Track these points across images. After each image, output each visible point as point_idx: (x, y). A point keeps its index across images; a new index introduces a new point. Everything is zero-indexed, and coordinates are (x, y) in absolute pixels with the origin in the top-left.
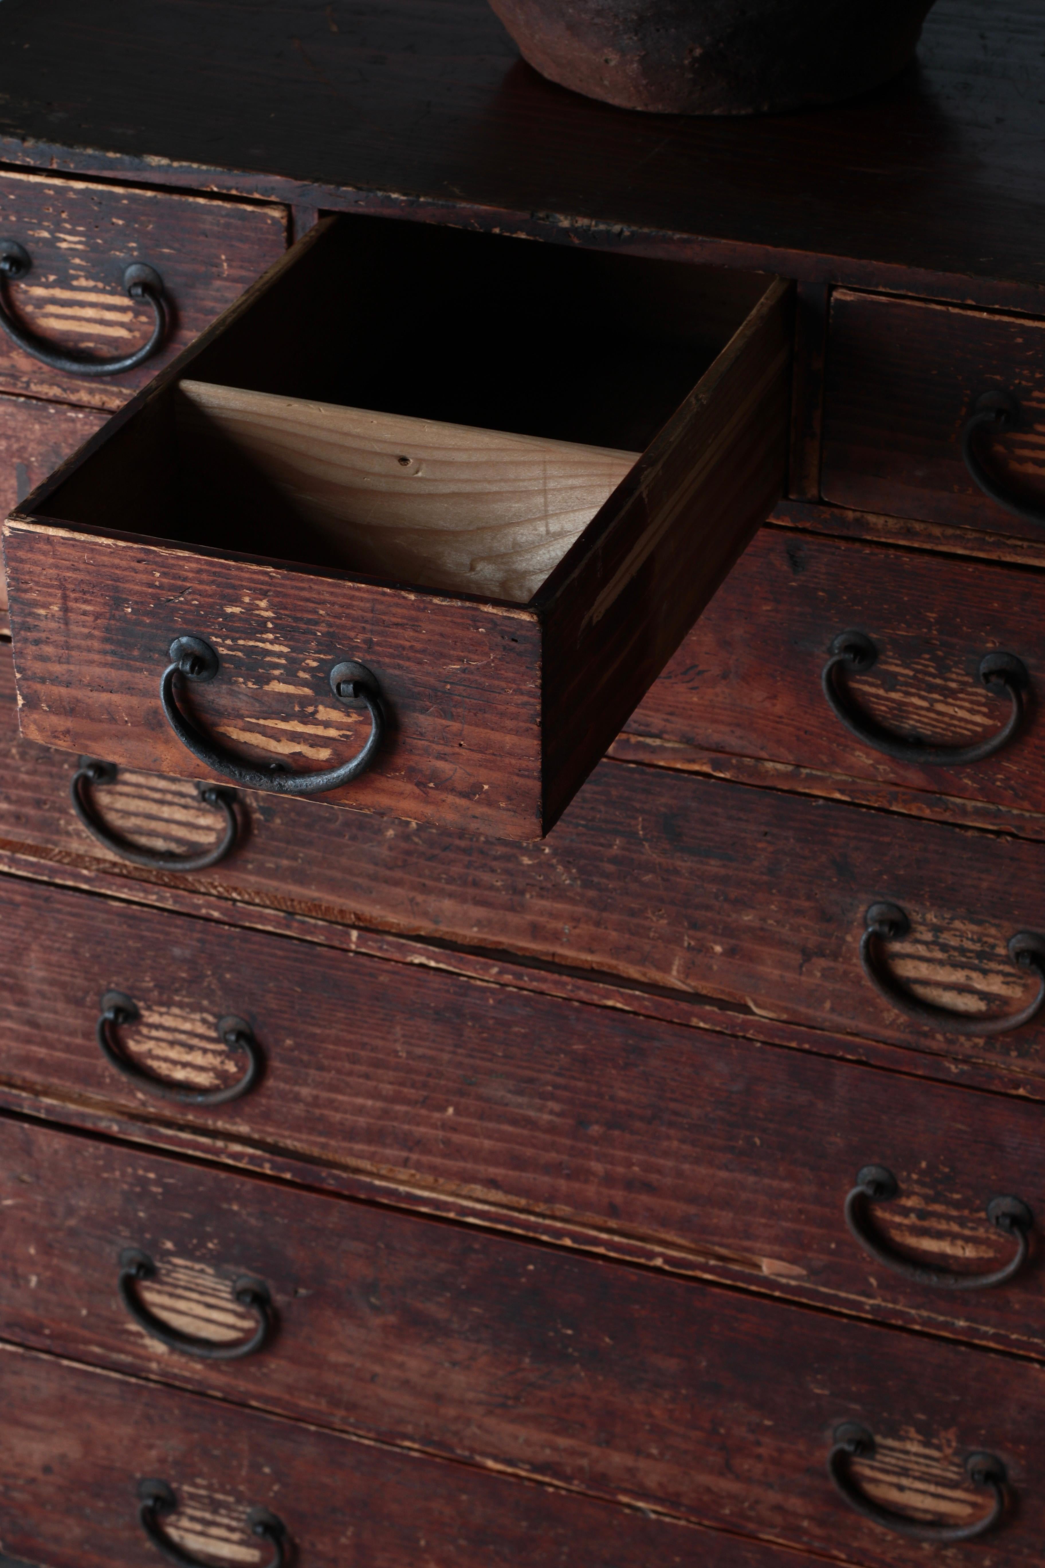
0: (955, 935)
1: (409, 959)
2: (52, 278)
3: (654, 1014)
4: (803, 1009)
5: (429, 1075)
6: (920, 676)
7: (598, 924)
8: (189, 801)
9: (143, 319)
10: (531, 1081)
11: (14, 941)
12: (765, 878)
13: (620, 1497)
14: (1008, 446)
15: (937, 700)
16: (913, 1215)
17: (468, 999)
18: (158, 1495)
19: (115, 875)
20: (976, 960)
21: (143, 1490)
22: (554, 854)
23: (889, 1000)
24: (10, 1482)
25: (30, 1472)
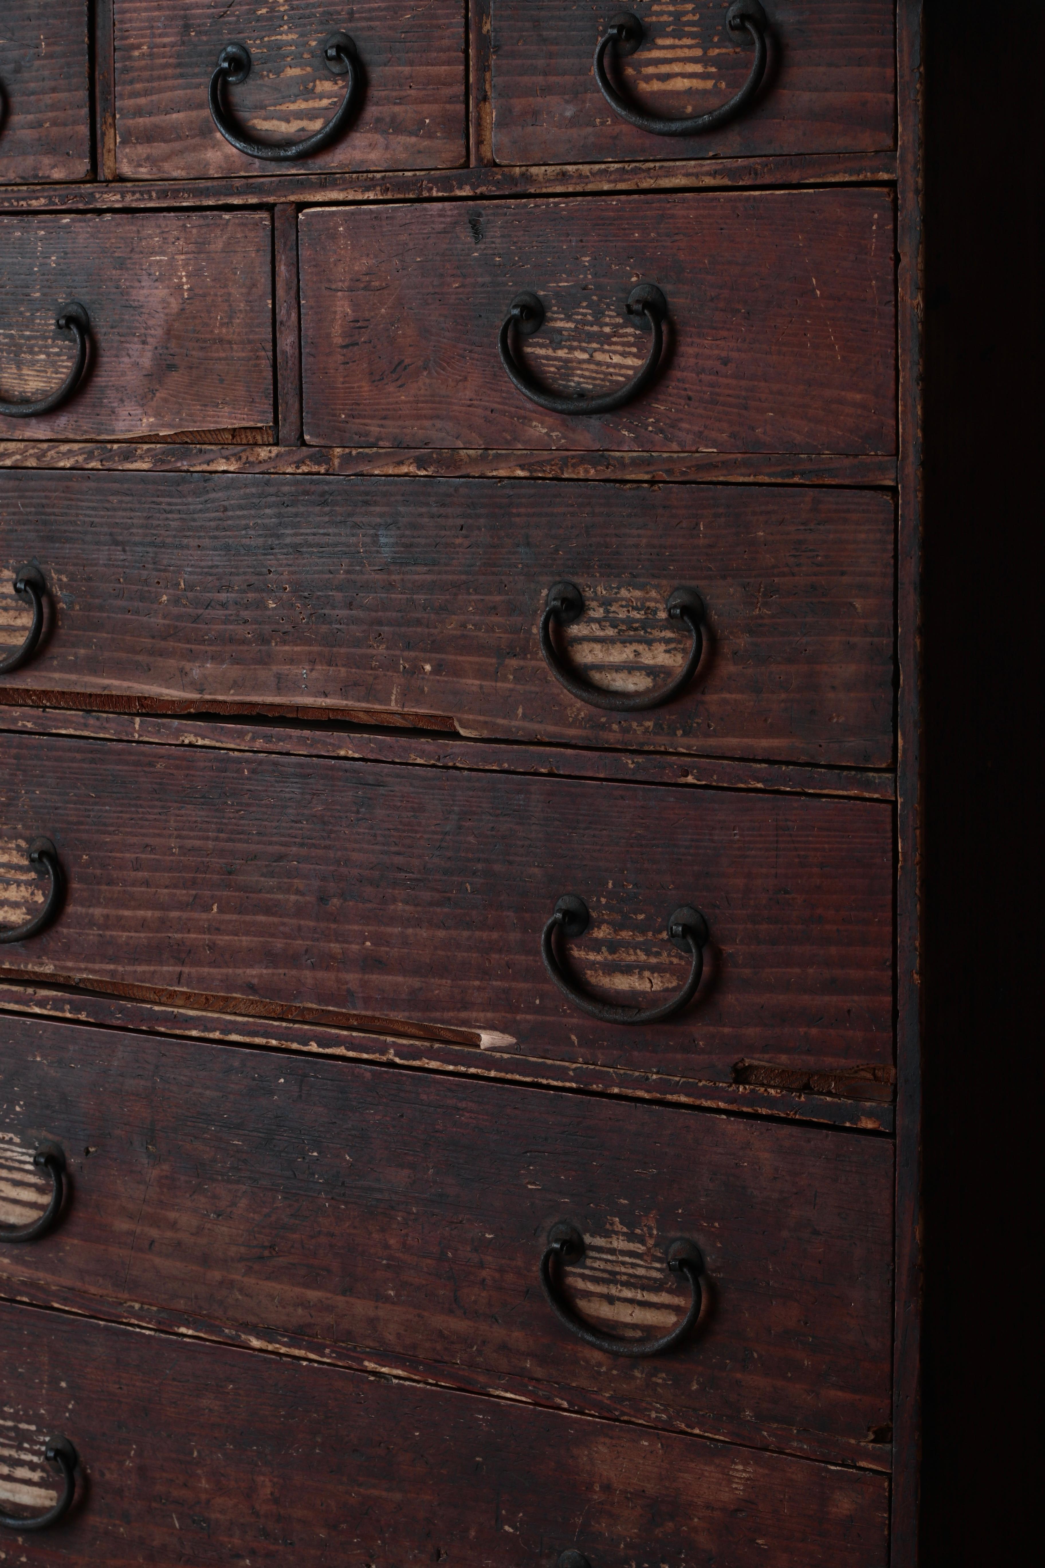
0: (622, 606)
1: (181, 740)
3: (378, 757)
4: (500, 721)
5: (197, 870)
6: (580, 326)
7: (330, 662)
8: (9, 602)
10: (280, 858)
12: (463, 577)
13: (366, 1363)
14: (639, 65)
15: (595, 350)
16: (604, 949)
17: (228, 774)
20: (639, 630)
22: (293, 591)
23: (571, 695)
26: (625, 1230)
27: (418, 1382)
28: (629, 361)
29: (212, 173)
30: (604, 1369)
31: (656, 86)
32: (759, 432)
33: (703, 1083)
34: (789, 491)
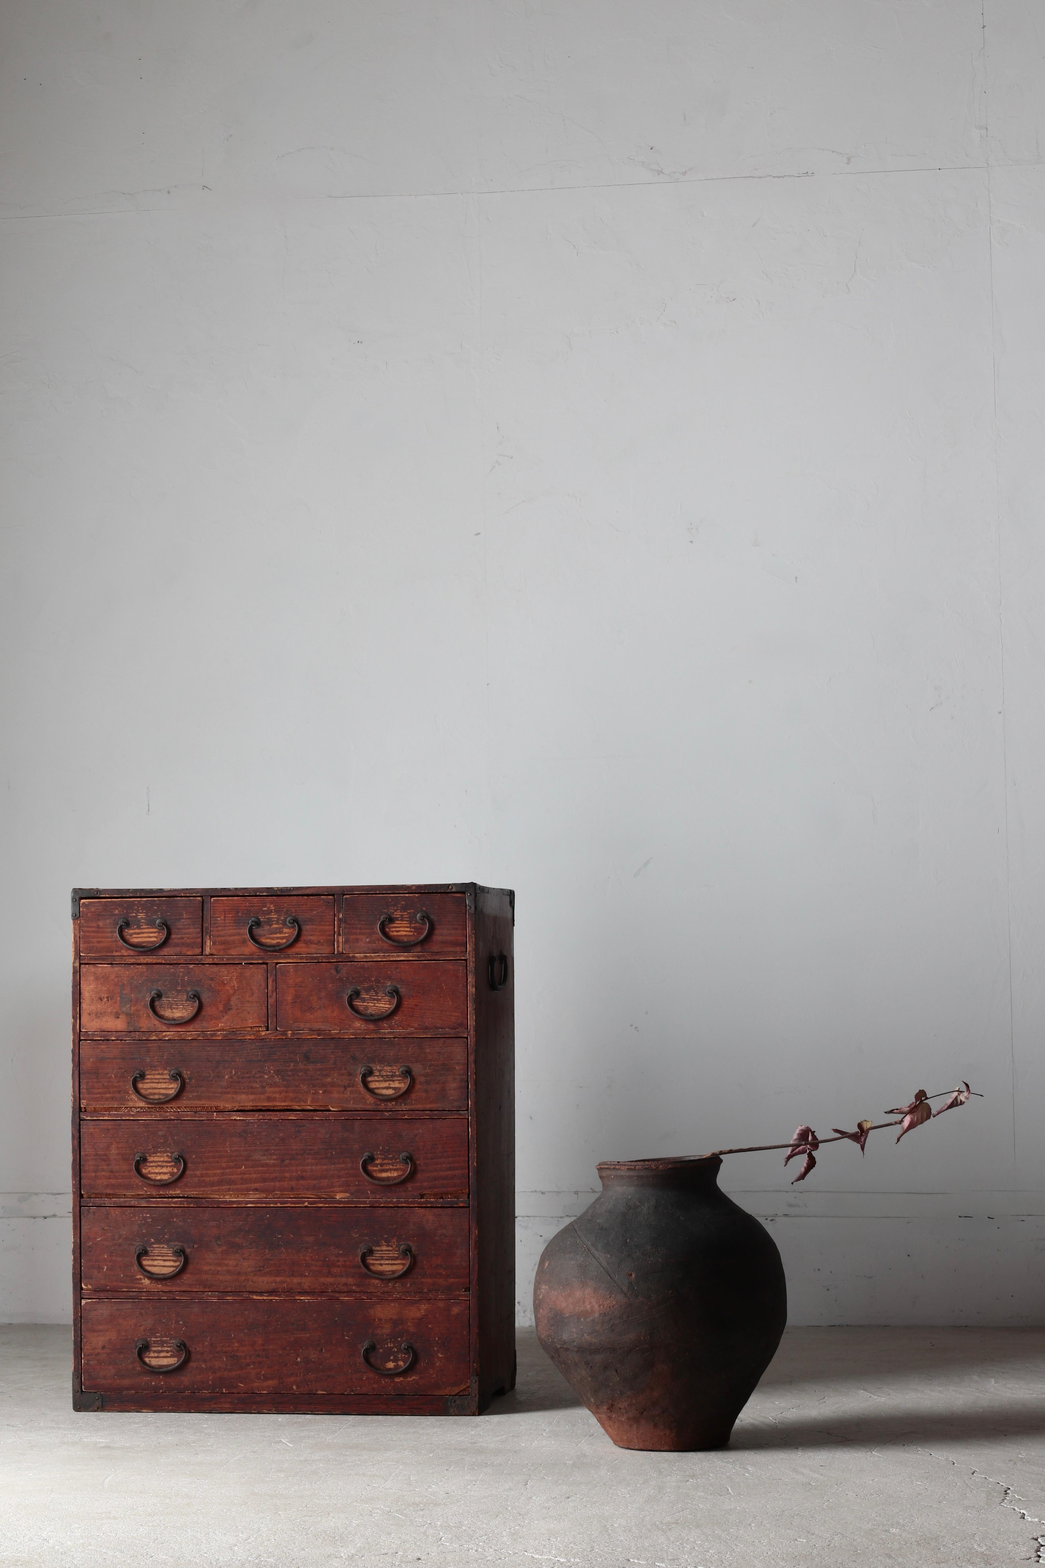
0: (385, 1072)
1: (231, 1118)
2: (135, 927)
3: (303, 1118)
4: (345, 1105)
5: (237, 1156)
6: (371, 997)
7: (287, 1092)
9: (161, 934)
10: (267, 1150)
11: (107, 1143)
12: (333, 1066)
14: (389, 928)
15: (376, 1003)
16: (378, 1166)
17: (249, 1127)
18: (143, 1345)
19: (141, 1112)
20: (391, 1078)
21: (138, 1344)
22: (274, 1073)
23: (368, 1096)
24: (90, 1357)
25: (97, 1351)
26: (386, 1244)
27: (315, 1300)
28: (387, 1006)
29: (246, 953)
30: (379, 1285)
31: (395, 933)
32: (427, 1024)
33: (410, 1200)
34: (436, 1039)
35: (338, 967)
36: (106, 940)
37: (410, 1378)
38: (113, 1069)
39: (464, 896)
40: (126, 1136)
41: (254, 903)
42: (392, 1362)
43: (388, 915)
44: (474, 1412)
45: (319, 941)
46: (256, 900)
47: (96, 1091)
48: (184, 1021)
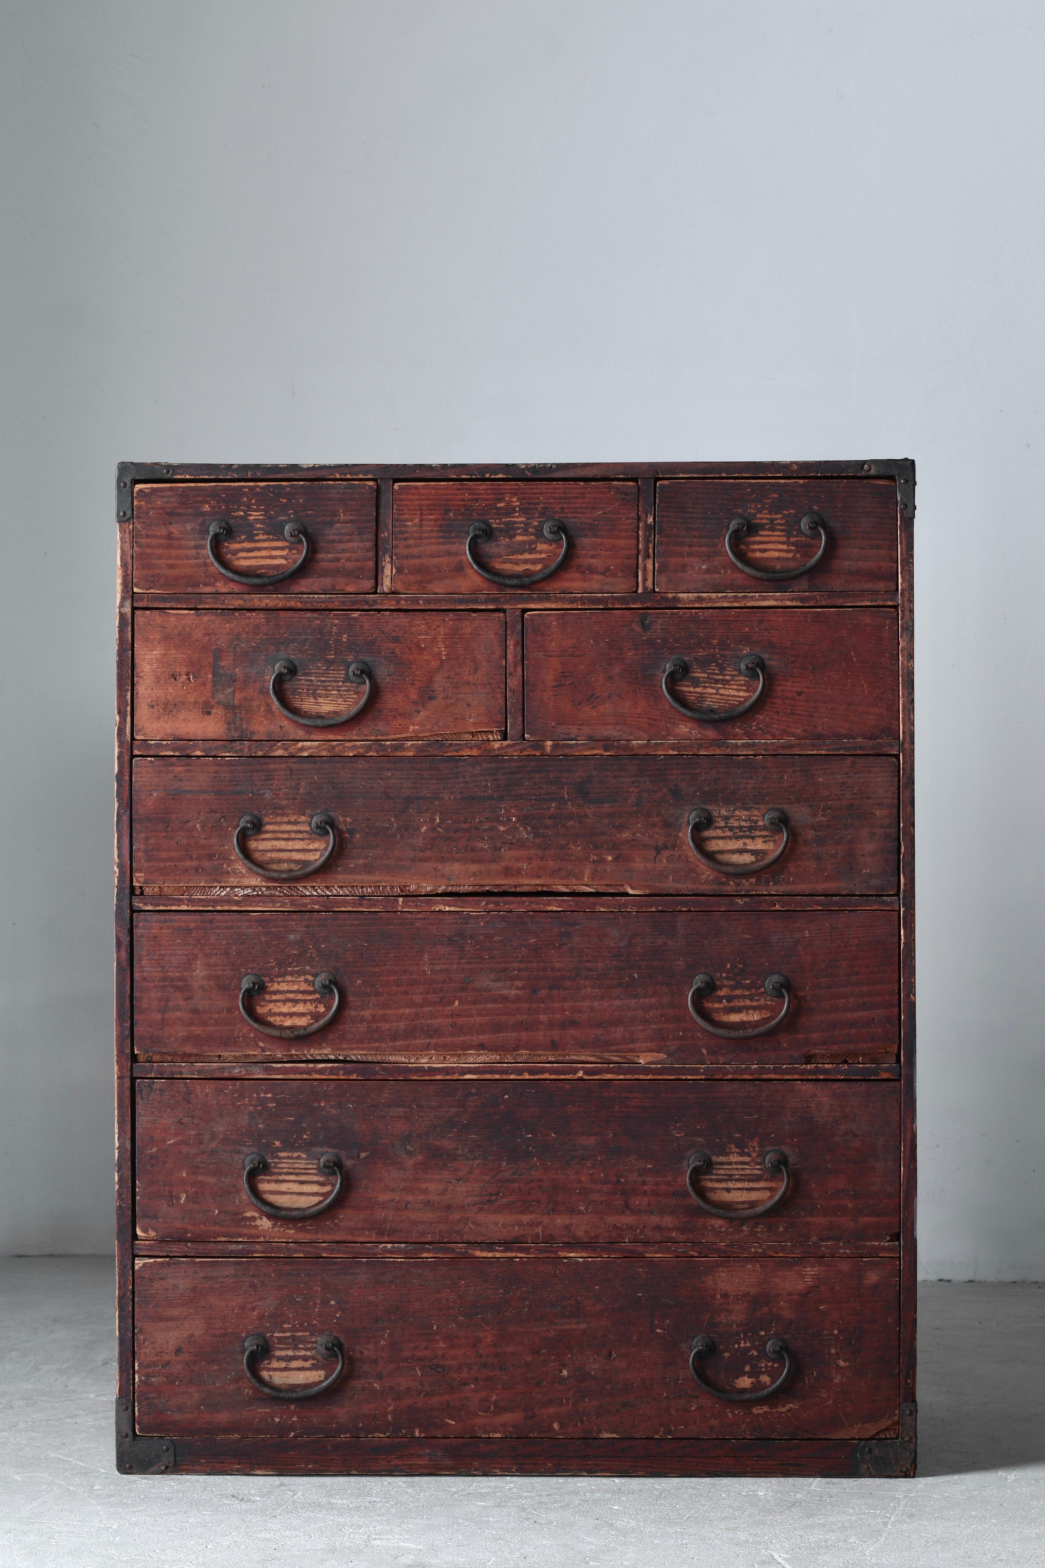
0: (736, 820)
1: (433, 909)
2: (243, 537)
3: (575, 909)
4: (657, 885)
5: (444, 982)
6: (711, 676)
7: (542, 859)
8: (305, 835)
9: (294, 552)
10: (505, 970)
11: (187, 955)
12: (634, 808)
13: (559, 1253)
14: (747, 544)
15: (720, 688)
16: (724, 1001)
17: (469, 925)
18: (258, 1346)
19: (253, 896)
20: (749, 832)
21: (246, 1344)
22: (518, 821)
23: (703, 867)
24: (150, 1370)
25: (166, 1358)
26: (738, 1150)
27: (597, 1258)
28: (742, 694)
29: (462, 590)
30: (724, 1229)
31: (758, 555)
32: (820, 728)
33: (785, 1066)
34: (838, 758)
35: (646, 619)
36: (185, 562)
37: (784, 1406)
38: (199, 813)
39: (893, 484)
40: (224, 943)
41: (480, 494)
42: (749, 1377)
43: (745, 519)
44: (908, 1470)
45: (608, 569)
46: (484, 487)
47: (164, 855)
48: (341, 719)
